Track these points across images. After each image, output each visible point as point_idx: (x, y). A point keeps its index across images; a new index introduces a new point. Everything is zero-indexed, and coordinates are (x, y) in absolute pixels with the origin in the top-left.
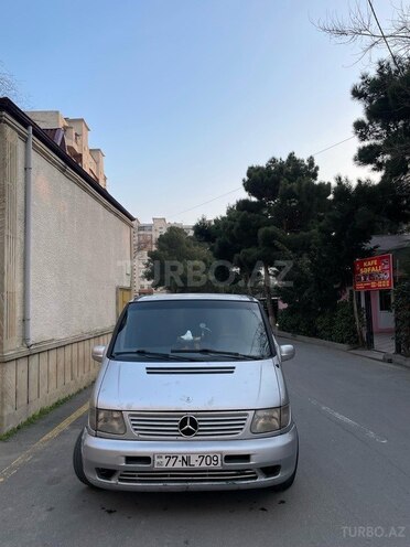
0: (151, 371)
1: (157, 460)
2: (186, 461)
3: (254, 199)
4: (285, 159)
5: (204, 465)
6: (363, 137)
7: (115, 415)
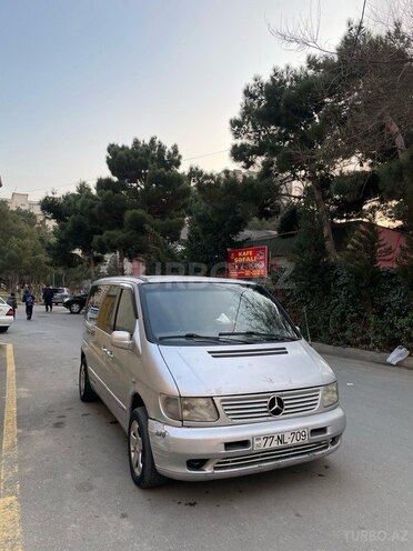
0: (216, 354)
1: (256, 443)
2: (280, 440)
3: (115, 179)
4: (147, 142)
5: (295, 442)
6: (237, 135)
7: (202, 402)
